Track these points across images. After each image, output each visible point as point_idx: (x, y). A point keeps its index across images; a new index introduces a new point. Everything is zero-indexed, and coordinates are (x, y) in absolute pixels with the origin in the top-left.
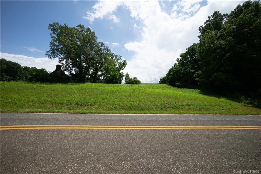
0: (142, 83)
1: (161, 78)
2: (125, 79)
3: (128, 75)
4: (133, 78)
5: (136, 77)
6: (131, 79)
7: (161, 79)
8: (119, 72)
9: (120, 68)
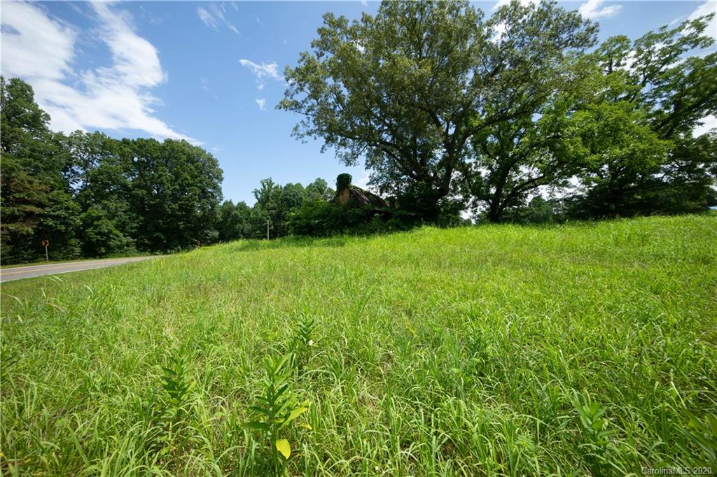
8: (682, 135)
9: (694, 107)
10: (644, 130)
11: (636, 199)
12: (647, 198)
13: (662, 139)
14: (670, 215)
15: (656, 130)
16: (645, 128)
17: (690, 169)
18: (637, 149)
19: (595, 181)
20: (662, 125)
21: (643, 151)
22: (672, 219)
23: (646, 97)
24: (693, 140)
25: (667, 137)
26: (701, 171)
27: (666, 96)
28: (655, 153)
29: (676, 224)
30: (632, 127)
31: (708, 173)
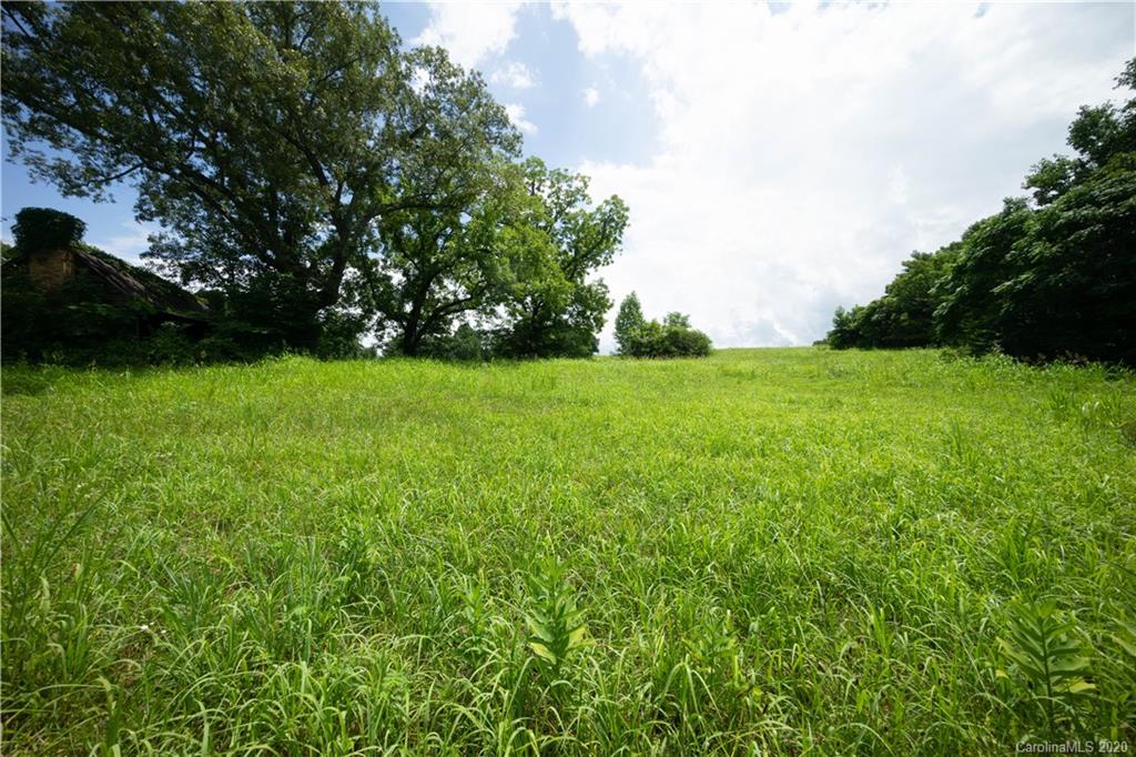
0: (715, 346)
1: (839, 315)
2: (620, 327)
3: (637, 307)
4: (661, 322)
5: (678, 316)
6: (654, 327)
7: (841, 322)
8: (579, 281)
9: (584, 256)
13: (568, 280)
15: (564, 269)
16: (557, 265)
17: (583, 314)
18: (552, 286)
20: (568, 267)
21: (556, 289)
24: (585, 288)
25: (571, 279)
26: (588, 316)
27: (569, 238)
28: (563, 293)
30: (548, 261)
31: (592, 321)
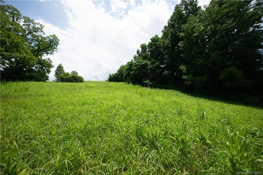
0: (85, 80)
2: (56, 73)
3: (62, 68)
4: (70, 73)
5: (75, 72)
7: (110, 77)
8: (40, 57)
9: (42, 50)
10: (29, 51)
11: (26, 75)
12: (30, 75)
13: (35, 56)
14: (37, 81)
15: (33, 52)
16: (29, 50)
17: (42, 68)
18: (26, 57)
19: (8, 64)
20: (34, 52)
21: (29, 58)
22: (37, 83)
23: (29, 39)
24: (42, 60)
25: (36, 56)
26: (44, 69)
27: (35, 43)
28: (32, 60)
29: (38, 84)
30: (24, 48)
31: (46, 71)
